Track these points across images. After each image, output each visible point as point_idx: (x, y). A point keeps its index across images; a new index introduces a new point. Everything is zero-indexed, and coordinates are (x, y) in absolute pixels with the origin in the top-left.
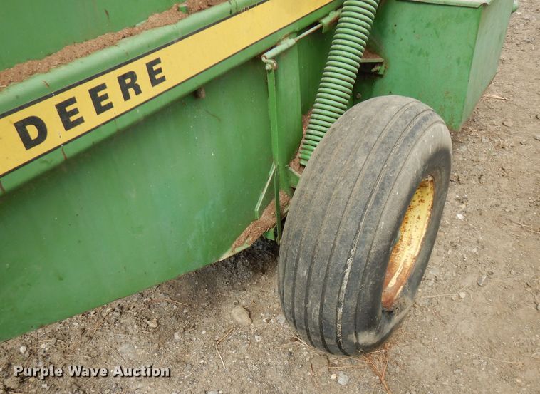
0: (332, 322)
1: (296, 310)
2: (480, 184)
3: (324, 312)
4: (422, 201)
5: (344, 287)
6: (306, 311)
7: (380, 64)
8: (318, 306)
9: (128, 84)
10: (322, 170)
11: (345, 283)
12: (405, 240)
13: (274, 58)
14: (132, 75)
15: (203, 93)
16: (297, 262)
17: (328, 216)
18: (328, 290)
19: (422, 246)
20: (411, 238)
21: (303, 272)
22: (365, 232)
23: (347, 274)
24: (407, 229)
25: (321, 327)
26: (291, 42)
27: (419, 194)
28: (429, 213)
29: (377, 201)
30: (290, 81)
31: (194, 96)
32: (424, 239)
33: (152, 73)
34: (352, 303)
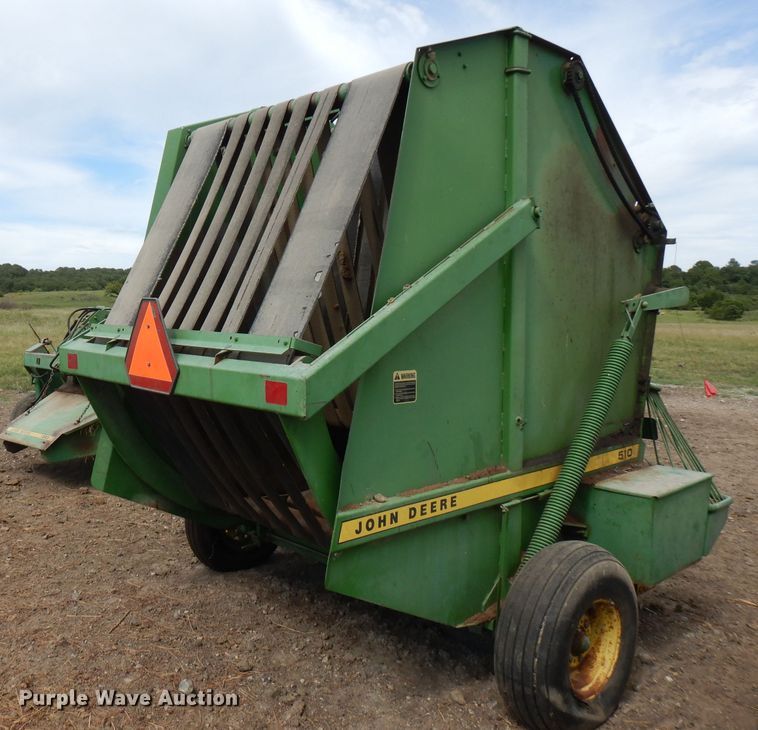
0: (530, 669)
1: (506, 660)
2: (701, 664)
3: (526, 660)
4: (612, 627)
5: (539, 642)
6: (513, 659)
7: (585, 529)
8: (521, 654)
9: (443, 504)
10: (530, 570)
11: (540, 639)
12: (599, 659)
13: (509, 507)
14: (445, 500)
15: (468, 517)
16: (510, 623)
17: (532, 594)
18: (529, 641)
19: (615, 669)
20: (604, 659)
21: (513, 629)
22: (554, 607)
23: (541, 633)
24: (601, 650)
25: (522, 674)
26: (518, 501)
27: (608, 619)
28: (619, 640)
29: (563, 590)
30: (515, 524)
31: (464, 517)
32: (616, 664)
33: (452, 501)
34: (544, 655)
